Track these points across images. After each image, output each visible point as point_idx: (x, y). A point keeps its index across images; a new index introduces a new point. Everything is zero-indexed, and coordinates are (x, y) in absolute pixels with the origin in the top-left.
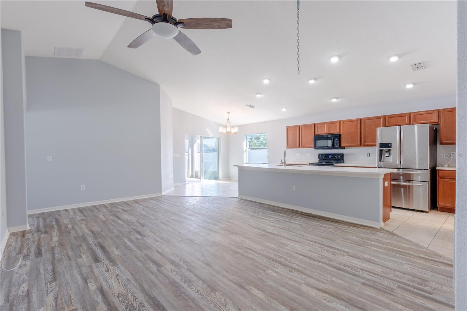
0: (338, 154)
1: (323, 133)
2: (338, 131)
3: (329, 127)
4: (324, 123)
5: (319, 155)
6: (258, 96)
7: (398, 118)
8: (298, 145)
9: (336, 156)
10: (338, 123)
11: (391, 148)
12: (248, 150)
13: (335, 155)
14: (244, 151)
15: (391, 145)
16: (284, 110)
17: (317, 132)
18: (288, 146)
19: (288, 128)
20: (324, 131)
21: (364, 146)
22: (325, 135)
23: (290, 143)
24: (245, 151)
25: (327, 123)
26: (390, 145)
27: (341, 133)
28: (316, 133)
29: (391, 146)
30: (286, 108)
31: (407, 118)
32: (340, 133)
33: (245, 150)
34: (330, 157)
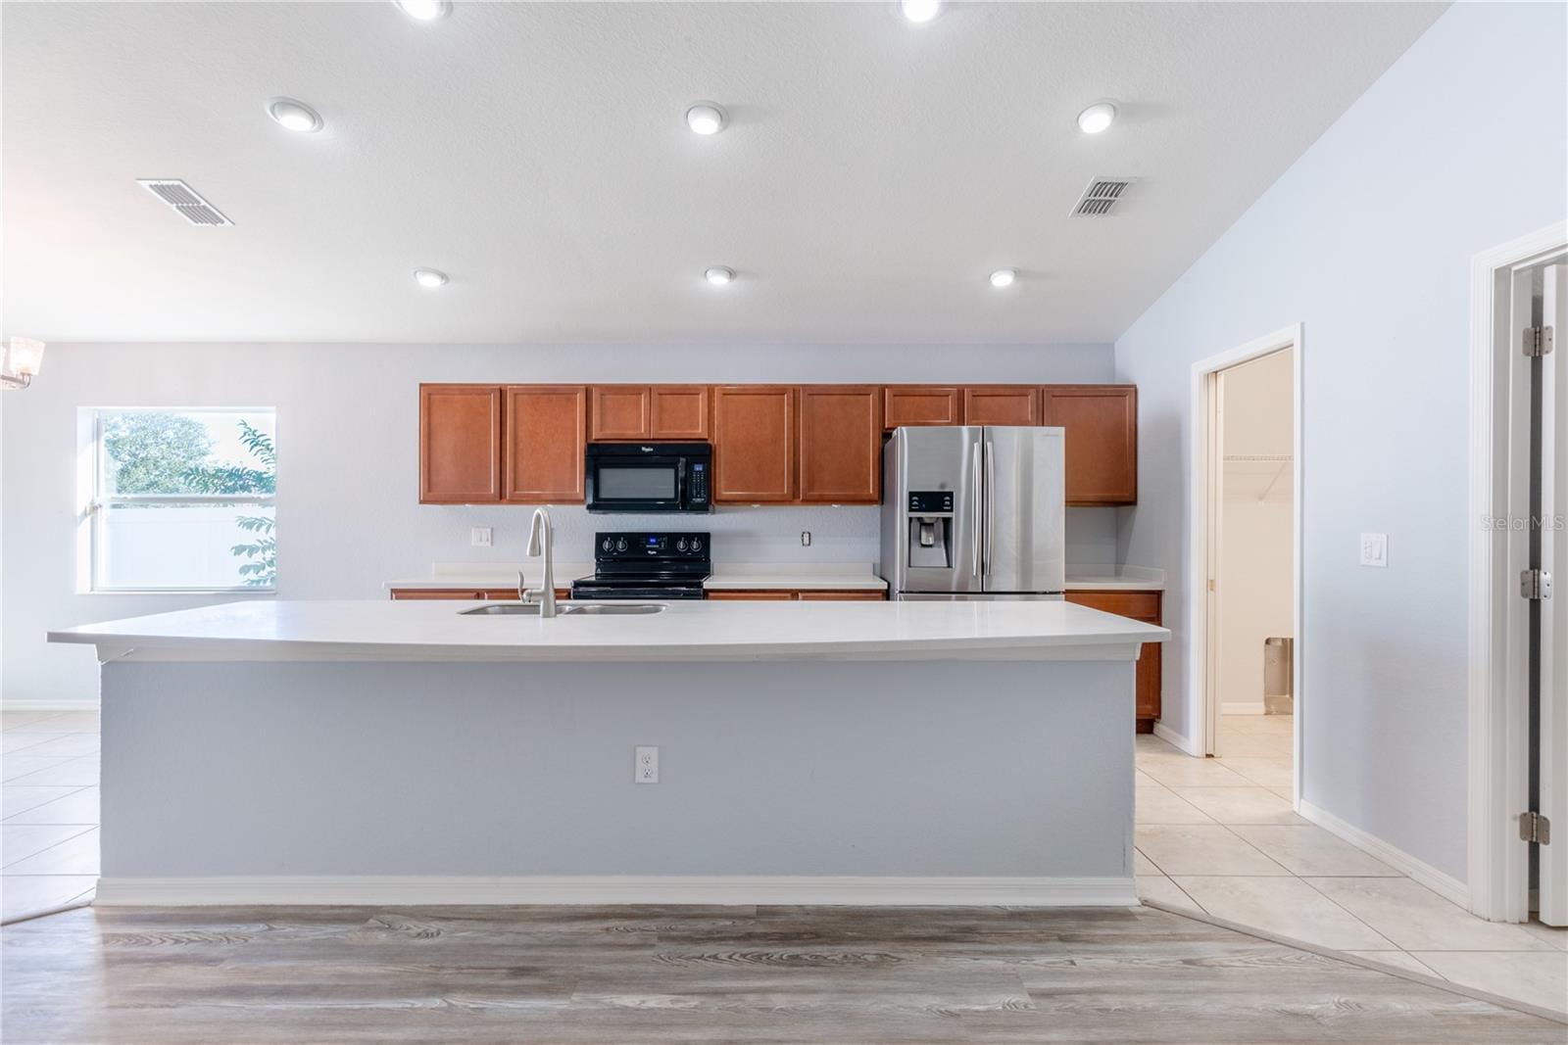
0: (689, 537)
1: (631, 433)
2: (700, 431)
3: (661, 410)
4: (635, 390)
5: (601, 538)
6: (295, 123)
7: (924, 398)
8: (493, 489)
9: (681, 545)
10: (700, 396)
11: (951, 510)
12: (105, 512)
13: (673, 538)
14: (80, 511)
15: (951, 501)
16: (430, 282)
17: (602, 426)
18: (429, 491)
19: (433, 397)
20: (637, 425)
21: (808, 501)
22: (647, 446)
23: (447, 473)
24: (85, 514)
25: (649, 388)
26: (948, 498)
27: (715, 441)
28: (595, 435)
29: (951, 505)
30: (443, 276)
31: (951, 404)
32: (709, 442)
33: (82, 504)
34: (652, 550)
